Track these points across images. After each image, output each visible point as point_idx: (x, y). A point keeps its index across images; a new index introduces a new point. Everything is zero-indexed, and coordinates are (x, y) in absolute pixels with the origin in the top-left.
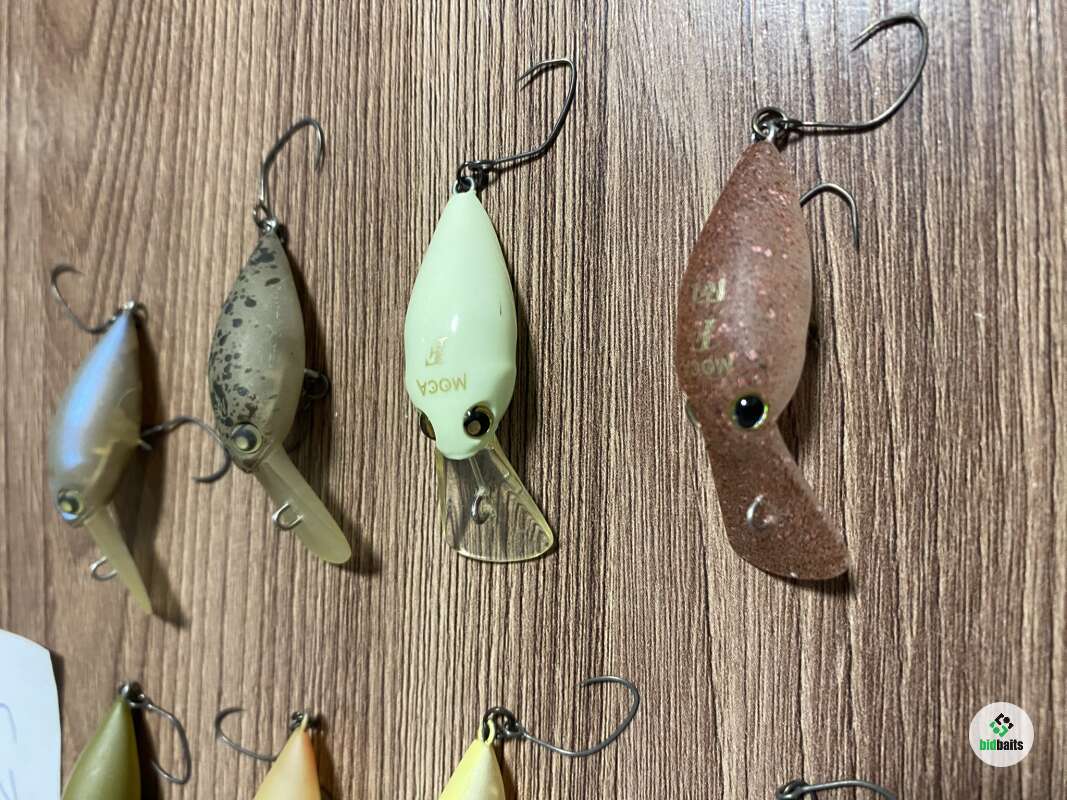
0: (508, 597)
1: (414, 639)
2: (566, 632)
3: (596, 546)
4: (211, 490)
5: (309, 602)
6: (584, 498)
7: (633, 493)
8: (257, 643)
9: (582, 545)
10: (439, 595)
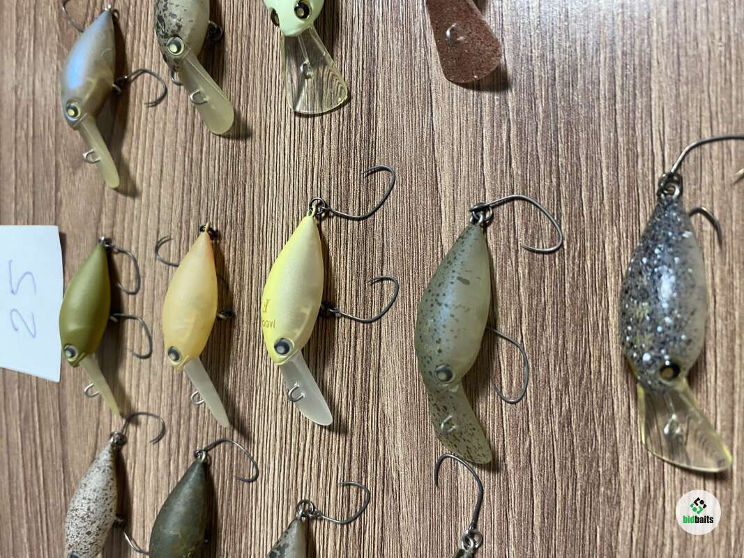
0: (323, 135)
1: (271, 172)
2: (355, 148)
3: (372, 94)
4: (155, 111)
5: (211, 163)
6: (365, 67)
7: (392, 59)
8: (181, 195)
9: (364, 94)
10: (285, 142)
